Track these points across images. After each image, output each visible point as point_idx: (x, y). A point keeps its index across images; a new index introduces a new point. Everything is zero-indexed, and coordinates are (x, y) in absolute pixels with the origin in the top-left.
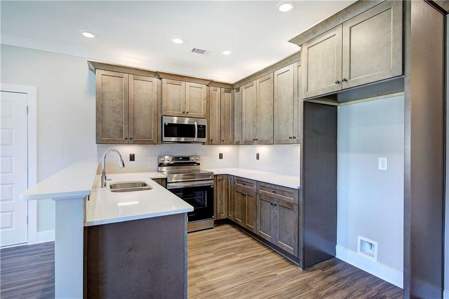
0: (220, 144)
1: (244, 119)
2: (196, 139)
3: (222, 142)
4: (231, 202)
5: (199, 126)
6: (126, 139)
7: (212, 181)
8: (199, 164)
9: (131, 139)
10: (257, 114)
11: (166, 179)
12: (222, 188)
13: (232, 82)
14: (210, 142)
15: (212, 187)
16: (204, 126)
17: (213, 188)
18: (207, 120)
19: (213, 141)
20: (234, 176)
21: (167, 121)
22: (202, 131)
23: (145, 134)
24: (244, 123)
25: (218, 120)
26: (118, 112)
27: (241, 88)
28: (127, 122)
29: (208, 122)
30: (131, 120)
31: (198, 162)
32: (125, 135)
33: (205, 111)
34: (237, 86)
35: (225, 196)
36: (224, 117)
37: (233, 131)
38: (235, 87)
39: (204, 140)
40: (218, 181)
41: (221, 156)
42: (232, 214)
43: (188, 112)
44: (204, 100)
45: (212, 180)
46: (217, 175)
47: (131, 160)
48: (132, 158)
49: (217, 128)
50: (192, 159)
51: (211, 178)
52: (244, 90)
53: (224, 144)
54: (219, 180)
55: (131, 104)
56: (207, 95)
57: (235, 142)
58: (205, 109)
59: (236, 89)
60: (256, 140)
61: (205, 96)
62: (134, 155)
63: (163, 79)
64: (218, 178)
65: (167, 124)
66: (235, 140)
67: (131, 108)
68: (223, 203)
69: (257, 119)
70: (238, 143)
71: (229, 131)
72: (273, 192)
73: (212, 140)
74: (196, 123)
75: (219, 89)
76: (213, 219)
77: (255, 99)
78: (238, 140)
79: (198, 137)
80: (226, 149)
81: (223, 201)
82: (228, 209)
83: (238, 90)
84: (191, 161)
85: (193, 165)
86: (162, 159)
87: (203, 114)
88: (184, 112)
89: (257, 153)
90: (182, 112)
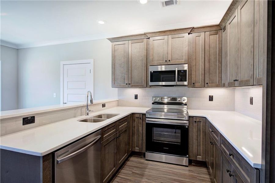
1: (228, 58)
2: (176, 83)
3: (206, 85)
5: (179, 71)
6: (127, 84)
8: (186, 104)
11: (146, 114)
13: (218, 23)
14: (192, 85)
15: (187, 127)
16: (185, 71)
18: (190, 65)
20: (208, 120)
21: (152, 69)
23: (139, 80)
24: (228, 62)
26: (122, 67)
27: (226, 25)
28: (127, 73)
30: (130, 71)
32: (126, 81)
33: (187, 57)
37: (221, 73)
38: (222, 27)
41: (211, 98)
43: (170, 61)
46: (193, 117)
47: (135, 99)
48: (136, 97)
49: (201, 72)
50: (179, 100)
52: (229, 26)
53: (208, 87)
54: (196, 122)
55: (130, 60)
58: (187, 55)
59: (223, 29)
60: (236, 80)
62: (137, 95)
63: (151, 38)
64: (194, 120)
65: (152, 72)
67: (130, 63)
68: (200, 145)
70: (224, 86)
71: (216, 73)
73: (194, 83)
74: (176, 69)
76: (187, 157)
78: (224, 83)
79: (178, 81)
82: (206, 153)
83: (225, 28)
84: (177, 101)
85: (181, 105)
86: (154, 99)
87: (184, 60)
88: (166, 61)
89: (250, 97)
90: (165, 61)
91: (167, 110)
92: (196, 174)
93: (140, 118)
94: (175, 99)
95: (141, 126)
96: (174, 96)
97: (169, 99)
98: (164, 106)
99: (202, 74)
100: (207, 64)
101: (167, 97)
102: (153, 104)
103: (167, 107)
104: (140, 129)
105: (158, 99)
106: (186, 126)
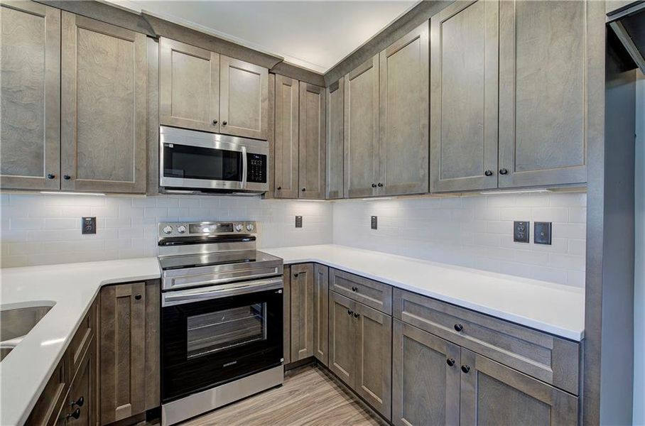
0: (298, 197)
1: (348, 144)
2: (243, 184)
3: (302, 193)
4: (321, 323)
5: (250, 156)
6: (52, 177)
7: (280, 280)
8: (253, 239)
9: (68, 178)
10: (381, 129)
11: (160, 280)
12: (302, 292)
13: (323, 71)
14: (277, 193)
15: (280, 292)
16: (264, 157)
17: (282, 294)
18: (270, 145)
19: (282, 190)
20: (329, 267)
21: (170, 138)
22: (258, 169)
23: (113, 168)
24: (348, 152)
25: (292, 148)
27: (341, 81)
28: (55, 135)
29: (273, 150)
31: (252, 235)
32: (49, 166)
33: (266, 125)
34: (333, 80)
35: (309, 309)
36: (306, 141)
37: (324, 170)
38: (328, 84)
39: (263, 187)
40: (293, 277)
41: (299, 222)
42: (325, 349)
43: (225, 124)
44: (263, 101)
45: (280, 276)
46: (290, 265)
48: (89, 227)
49: (292, 162)
50: (239, 229)
51: (276, 272)
52: (348, 83)
53: (305, 197)
54: (296, 275)
55: (70, 88)
56: (270, 91)
57: (327, 194)
58: (266, 120)
59: (331, 86)
60: (380, 185)
61: (266, 91)
62: (94, 219)
63: (163, 40)
64: (294, 271)
65: (171, 146)
66: (329, 189)
67: (68, 99)
68: (303, 325)
69: (380, 139)
70: (334, 196)
71: (316, 169)
72: (457, 329)
73: (280, 188)
74: (244, 151)
75: (295, 83)
76: (280, 364)
77: (376, 95)
78: (334, 189)
79: (249, 180)
80: (308, 209)
81: (303, 319)
82: (315, 336)
83: (335, 87)
84: (235, 232)
85: (241, 241)
86: (168, 229)
87: (260, 131)
88: (215, 122)
89: (372, 217)
90: (211, 122)
91: (209, 258)
92: (308, 395)
93: (138, 298)
94: (228, 226)
95: (140, 326)
96: (227, 219)
97: (214, 227)
98: (199, 249)
99: (294, 168)
100: (303, 150)
101: (208, 223)
102: (162, 244)
103: (208, 249)
104: (137, 334)
105: (182, 228)
106: (277, 290)
